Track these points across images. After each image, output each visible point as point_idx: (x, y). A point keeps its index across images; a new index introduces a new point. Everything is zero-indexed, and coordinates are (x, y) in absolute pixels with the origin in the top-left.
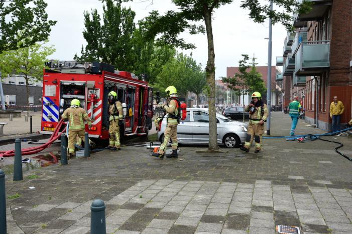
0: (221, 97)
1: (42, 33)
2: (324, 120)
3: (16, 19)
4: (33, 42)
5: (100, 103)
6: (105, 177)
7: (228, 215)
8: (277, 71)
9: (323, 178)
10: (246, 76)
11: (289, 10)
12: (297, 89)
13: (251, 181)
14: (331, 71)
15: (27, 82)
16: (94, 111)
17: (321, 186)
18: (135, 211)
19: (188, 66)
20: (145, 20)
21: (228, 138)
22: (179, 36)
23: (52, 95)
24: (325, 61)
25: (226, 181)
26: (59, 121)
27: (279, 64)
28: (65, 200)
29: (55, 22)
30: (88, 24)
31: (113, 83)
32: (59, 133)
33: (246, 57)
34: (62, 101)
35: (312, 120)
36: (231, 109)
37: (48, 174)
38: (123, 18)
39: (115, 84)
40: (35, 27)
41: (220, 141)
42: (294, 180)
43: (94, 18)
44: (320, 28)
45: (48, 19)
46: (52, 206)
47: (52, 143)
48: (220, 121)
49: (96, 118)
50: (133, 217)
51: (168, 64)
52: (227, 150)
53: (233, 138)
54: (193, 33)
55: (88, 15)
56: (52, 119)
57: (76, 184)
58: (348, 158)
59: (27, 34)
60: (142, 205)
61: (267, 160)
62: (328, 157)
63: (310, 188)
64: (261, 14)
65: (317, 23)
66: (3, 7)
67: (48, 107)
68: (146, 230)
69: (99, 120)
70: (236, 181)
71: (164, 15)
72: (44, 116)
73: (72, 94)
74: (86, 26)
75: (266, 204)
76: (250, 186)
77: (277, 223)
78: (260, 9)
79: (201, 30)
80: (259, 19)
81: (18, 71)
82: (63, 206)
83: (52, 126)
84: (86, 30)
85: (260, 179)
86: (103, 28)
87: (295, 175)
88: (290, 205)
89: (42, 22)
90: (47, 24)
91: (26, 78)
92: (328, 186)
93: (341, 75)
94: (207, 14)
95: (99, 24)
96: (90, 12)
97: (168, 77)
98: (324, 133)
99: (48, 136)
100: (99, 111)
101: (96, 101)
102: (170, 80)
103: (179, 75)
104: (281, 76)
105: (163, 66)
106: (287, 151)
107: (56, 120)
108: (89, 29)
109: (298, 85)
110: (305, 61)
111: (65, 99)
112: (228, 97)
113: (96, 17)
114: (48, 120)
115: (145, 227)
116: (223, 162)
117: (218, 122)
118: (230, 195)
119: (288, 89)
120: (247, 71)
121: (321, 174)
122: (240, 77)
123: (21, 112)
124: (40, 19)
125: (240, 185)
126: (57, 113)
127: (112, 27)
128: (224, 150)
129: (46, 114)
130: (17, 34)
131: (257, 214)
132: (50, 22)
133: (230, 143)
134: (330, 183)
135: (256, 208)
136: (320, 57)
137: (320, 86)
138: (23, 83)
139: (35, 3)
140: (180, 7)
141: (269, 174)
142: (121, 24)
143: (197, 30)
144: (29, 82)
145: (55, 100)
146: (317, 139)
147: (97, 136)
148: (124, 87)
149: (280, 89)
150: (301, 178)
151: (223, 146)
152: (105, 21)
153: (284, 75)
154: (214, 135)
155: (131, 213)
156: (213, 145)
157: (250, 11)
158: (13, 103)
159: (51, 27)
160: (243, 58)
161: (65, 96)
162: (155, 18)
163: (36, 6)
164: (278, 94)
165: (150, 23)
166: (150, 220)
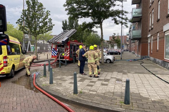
0: (107, 46)
1: (50, 28)
2: (139, 55)
3: (43, 24)
4: (48, 31)
5: (69, 50)
6: (72, 71)
7: (104, 79)
8: (127, 37)
9: (133, 71)
10: (115, 40)
11: (126, 21)
12: (133, 44)
13: (112, 72)
14: (142, 39)
15: (44, 43)
16: (67, 53)
17: (131, 73)
18: (81, 78)
19: (96, 36)
20: (82, 24)
21: (107, 60)
22: (93, 29)
23: (54, 48)
24: (140, 35)
25: (105, 72)
26: (57, 55)
27: (127, 35)
28: (63, 76)
29: (54, 25)
30: (63, 24)
31: (72, 44)
32: (57, 59)
33: (115, 34)
34: (58, 50)
35: (137, 54)
36: (110, 51)
37: (57, 70)
38: (74, 22)
39: (73, 44)
40: (48, 27)
41: (105, 61)
42: (124, 72)
43: (65, 22)
44: (139, 24)
45: (52, 24)
46: (61, 77)
47: (55, 62)
48: (105, 55)
49: (68, 54)
50: (81, 79)
51: (89, 36)
52: (107, 64)
53: (109, 60)
54: (97, 28)
55: (63, 21)
56: (55, 55)
57: (65, 72)
58: (143, 66)
59: (46, 29)
60: (83, 77)
61: (118, 66)
62: (137, 66)
63: (128, 74)
64: (117, 22)
65: (138, 23)
66: (39, 21)
67: (53, 51)
68: (84, 82)
69: (69, 55)
70: (108, 72)
71: (88, 23)
72: (52, 54)
73: (61, 47)
74: (63, 25)
75: (115, 77)
76: (112, 73)
77: (116, 81)
78: (117, 21)
79: (99, 27)
80: (117, 24)
81: (41, 39)
82: (63, 77)
83: (55, 57)
84: (63, 26)
85: (115, 71)
86: (68, 25)
87: (125, 70)
88: (121, 77)
89: (50, 25)
90: (52, 26)
91: (43, 41)
92: (133, 73)
93: (145, 40)
94: (101, 23)
95: (67, 24)
96: (64, 20)
97: (89, 40)
98: (140, 59)
99: (54, 60)
100: (69, 52)
101: (68, 49)
102: (90, 41)
103: (93, 40)
104: (128, 39)
105: (87, 37)
106: (125, 64)
107: (56, 55)
108: (64, 26)
109: (133, 43)
110: (133, 36)
111: (58, 49)
112: (110, 47)
113: (66, 22)
114: (53, 55)
115: (84, 81)
116: (105, 67)
117: (104, 55)
118: (106, 75)
119: (130, 43)
120: (115, 38)
121: (133, 70)
122: (113, 40)
123: (42, 52)
124: (50, 24)
125: (109, 73)
126: (56, 53)
127: (71, 25)
128: (106, 64)
129: (53, 53)
130: (43, 29)
131: (112, 79)
132: (53, 25)
133: (108, 62)
134: (134, 72)
135: (112, 78)
136: (139, 34)
137: (139, 43)
138: (42, 43)
139: (48, 19)
140: (93, 21)
141: (118, 70)
142: (74, 24)
143: (98, 27)
144: (44, 42)
145: (56, 49)
146: (136, 60)
147: (68, 60)
148: (76, 45)
149: (128, 44)
150: (127, 71)
151: (106, 63)
152: (69, 23)
153: (129, 39)
154: (103, 59)
155: (80, 78)
156: (103, 62)
157: (114, 22)
158: (39, 49)
159: (53, 26)
160: (114, 34)
161: (58, 48)
162: (85, 24)
163: (49, 20)
164: (127, 45)
165: (84, 25)
166: (85, 80)
